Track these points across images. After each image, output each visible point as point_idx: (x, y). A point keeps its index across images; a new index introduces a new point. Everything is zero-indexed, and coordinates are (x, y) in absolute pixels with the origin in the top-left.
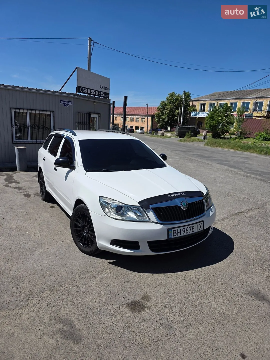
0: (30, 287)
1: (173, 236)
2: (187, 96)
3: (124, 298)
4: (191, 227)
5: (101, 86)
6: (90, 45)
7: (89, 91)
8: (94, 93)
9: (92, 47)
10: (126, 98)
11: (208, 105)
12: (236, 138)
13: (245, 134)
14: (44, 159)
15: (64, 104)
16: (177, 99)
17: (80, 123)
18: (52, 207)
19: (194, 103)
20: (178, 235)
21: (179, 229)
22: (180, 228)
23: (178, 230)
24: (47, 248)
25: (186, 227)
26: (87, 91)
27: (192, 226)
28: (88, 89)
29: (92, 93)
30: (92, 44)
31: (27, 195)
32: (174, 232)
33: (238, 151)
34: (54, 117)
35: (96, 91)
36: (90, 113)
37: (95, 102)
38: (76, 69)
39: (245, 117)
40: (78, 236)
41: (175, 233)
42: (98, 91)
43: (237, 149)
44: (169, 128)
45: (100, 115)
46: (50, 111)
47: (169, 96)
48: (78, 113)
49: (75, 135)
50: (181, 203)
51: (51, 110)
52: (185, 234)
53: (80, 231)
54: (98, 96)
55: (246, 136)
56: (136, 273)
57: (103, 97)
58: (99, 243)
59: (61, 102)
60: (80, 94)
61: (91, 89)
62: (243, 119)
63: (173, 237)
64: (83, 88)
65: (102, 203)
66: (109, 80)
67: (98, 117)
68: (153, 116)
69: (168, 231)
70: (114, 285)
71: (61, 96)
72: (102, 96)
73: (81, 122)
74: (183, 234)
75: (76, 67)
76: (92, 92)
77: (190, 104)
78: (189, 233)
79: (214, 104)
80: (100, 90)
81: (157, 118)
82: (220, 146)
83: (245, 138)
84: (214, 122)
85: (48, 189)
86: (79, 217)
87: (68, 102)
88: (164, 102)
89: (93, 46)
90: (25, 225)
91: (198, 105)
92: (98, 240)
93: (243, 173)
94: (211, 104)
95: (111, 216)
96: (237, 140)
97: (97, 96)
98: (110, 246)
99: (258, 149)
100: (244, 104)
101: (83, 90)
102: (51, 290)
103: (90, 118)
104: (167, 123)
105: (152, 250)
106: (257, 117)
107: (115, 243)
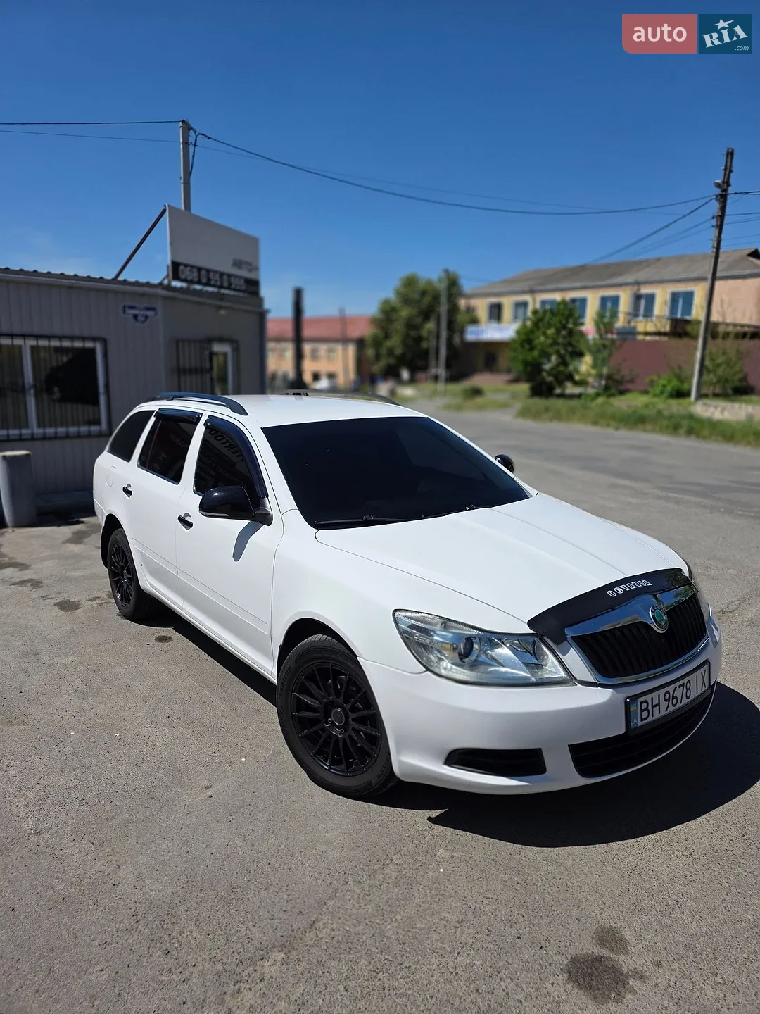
0: (209, 944)
1: (642, 720)
2: (453, 284)
3: (541, 948)
4: (683, 685)
5: (235, 260)
6: (186, 143)
7: (205, 276)
8: (216, 281)
9: (191, 148)
10: (298, 294)
11: (508, 306)
12: (598, 395)
13: (620, 382)
14: (127, 492)
15: (135, 317)
16: (424, 293)
17: (185, 369)
18: (160, 639)
19: (472, 302)
20: (653, 716)
21: (654, 695)
22: (658, 692)
23: (652, 698)
24: (207, 788)
25: (673, 686)
26: (199, 275)
27: (685, 681)
28: (199, 269)
29: (212, 280)
30: (191, 140)
31: (67, 606)
32: (644, 706)
33: (610, 431)
34: (105, 355)
35: (222, 274)
36: (210, 340)
37: (220, 307)
38: (164, 211)
39: (615, 336)
40: (306, 737)
41: (647, 709)
42: (229, 276)
43: (608, 425)
44: (405, 374)
45: (237, 344)
46: (94, 339)
47: (401, 284)
48: (177, 342)
49: (241, 411)
50: (650, 612)
51: (95, 333)
52: (671, 708)
53: (314, 722)
54: (229, 288)
55: (622, 388)
56: (535, 849)
57: (244, 291)
58: (400, 762)
59: (124, 311)
60: (176, 284)
61: (208, 271)
62: (613, 341)
63: (640, 723)
64: (186, 266)
65: (405, 632)
66: (253, 242)
67: (233, 350)
68: (360, 343)
69: (627, 705)
70: (486, 901)
71: (124, 293)
72: (239, 290)
73: (187, 367)
74: (665, 709)
75: (165, 206)
76: (212, 277)
77: (459, 306)
78: (679, 705)
79: (525, 304)
80: (234, 271)
81: (373, 348)
82: (558, 417)
83: (622, 393)
84: (536, 353)
85: (148, 582)
86: (311, 678)
87: (148, 309)
88: (386, 302)
89: (195, 145)
90: (101, 708)
91: (481, 307)
92: (398, 752)
93: (659, 493)
94: (517, 305)
95: (443, 672)
96: (601, 400)
97: (226, 289)
98: (444, 769)
99: (665, 423)
100: (604, 300)
101: (185, 273)
102: (287, 946)
103: (212, 354)
104: (403, 361)
105: (583, 772)
106: (646, 334)
107: (460, 758)
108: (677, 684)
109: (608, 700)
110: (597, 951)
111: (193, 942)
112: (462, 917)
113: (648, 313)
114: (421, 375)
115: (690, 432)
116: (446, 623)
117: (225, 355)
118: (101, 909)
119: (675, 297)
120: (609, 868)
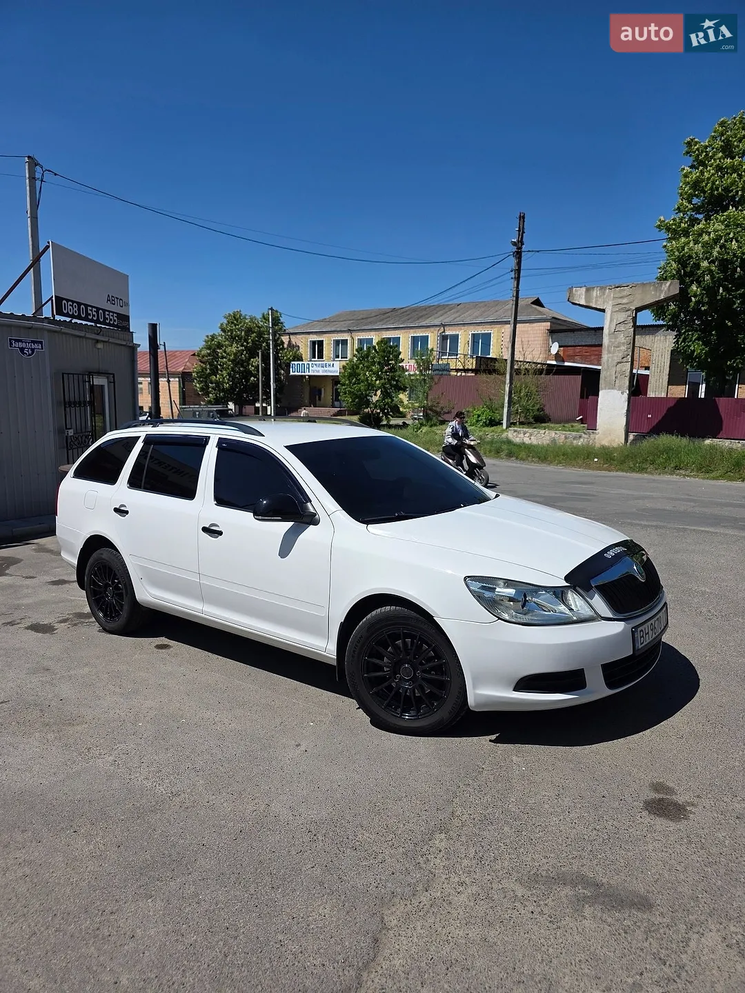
2: (276, 321)
3: (621, 800)
5: (108, 295)
6: (32, 178)
7: (83, 310)
8: (93, 316)
9: (38, 183)
10: (154, 329)
11: (329, 344)
12: (420, 425)
13: (439, 414)
14: (121, 512)
16: (249, 331)
17: (70, 402)
18: (160, 647)
19: (294, 339)
20: (646, 641)
22: (648, 624)
23: (644, 629)
24: (297, 746)
26: (79, 309)
27: (658, 616)
28: (79, 304)
29: (90, 314)
30: (38, 175)
31: (41, 628)
32: (641, 634)
35: (98, 309)
36: (91, 374)
37: (98, 341)
38: (48, 247)
39: (432, 372)
40: (377, 694)
41: (643, 636)
42: (104, 311)
45: (114, 377)
47: (225, 321)
48: (63, 374)
49: (255, 433)
52: (654, 636)
53: (382, 680)
54: (104, 323)
55: (441, 418)
57: (117, 326)
58: (476, 695)
60: (63, 318)
61: (86, 306)
62: (432, 377)
63: (640, 647)
64: (68, 300)
65: (476, 592)
66: (124, 278)
67: (109, 382)
68: (185, 377)
69: (633, 634)
71: (11, 326)
72: (113, 325)
73: (72, 400)
74: (651, 637)
75: (47, 242)
76: (89, 312)
77: (283, 343)
78: (657, 634)
79: (345, 342)
80: (108, 307)
81: (200, 382)
83: (443, 422)
85: (147, 593)
88: (213, 337)
89: (42, 181)
91: (303, 344)
92: (474, 687)
94: (337, 342)
95: (513, 620)
97: (101, 323)
98: (513, 694)
99: (488, 447)
100: (414, 339)
101: (68, 308)
102: (443, 829)
103: (92, 387)
104: (229, 395)
105: (610, 685)
106: (457, 370)
107: (527, 683)
108: (655, 619)
109: (623, 630)
110: (658, 796)
111: (369, 840)
112: (557, 793)
113: (454, 351)
114: (249, 409)
115: (510, 455)
116: (509, 583)
117: (102, 387)
118: (278, 832)
119: (475, 337)
120: (636, 751)
